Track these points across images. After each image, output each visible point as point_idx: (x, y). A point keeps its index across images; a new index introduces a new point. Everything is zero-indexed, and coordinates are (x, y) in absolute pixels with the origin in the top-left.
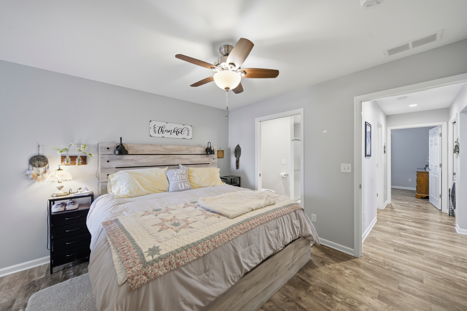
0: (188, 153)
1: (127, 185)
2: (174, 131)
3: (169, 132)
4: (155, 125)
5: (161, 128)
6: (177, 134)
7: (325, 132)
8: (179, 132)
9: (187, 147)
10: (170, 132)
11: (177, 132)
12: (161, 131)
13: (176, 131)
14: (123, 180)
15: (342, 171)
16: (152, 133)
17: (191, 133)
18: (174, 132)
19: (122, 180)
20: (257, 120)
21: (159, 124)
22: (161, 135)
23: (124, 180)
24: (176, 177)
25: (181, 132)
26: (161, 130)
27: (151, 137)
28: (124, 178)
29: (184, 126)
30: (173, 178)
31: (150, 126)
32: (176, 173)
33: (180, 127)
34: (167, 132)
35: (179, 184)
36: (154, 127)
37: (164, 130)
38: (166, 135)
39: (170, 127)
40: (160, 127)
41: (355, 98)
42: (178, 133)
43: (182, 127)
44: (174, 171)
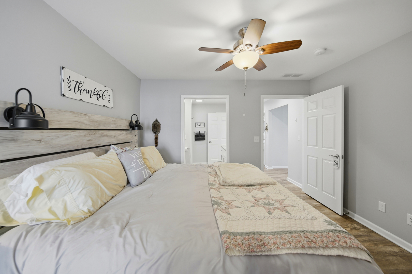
0: (115, 127)
1: (84, 191)
2: (94, 92)
3: (88, 92)
4: (70, 77)
5: (78, 84)
6: (97, 98)
7: (244, 115)
8: (100, 95)
9: (114, 119)
10: (90, 93)
11: (97, 95)
12: (79, 90)
13: (97, 93)
14: (72, 182)
15: (255, 141)
16: (65, 90)
17: (112, 99)
18: (94, 94)
19: (69, 182)
20: (182, 96)
21: (76, 77)
22: (78, 96)
23: (74, 182)
24: (136, 162)
25: (102, 96)
26: (78, 88)
27: (64, 98)
28: (73, 178)
29: (106, 89)
30: (134, 165)
31: (63, 77)
32: (134, 157)
33: (101, 88)
34: (86, 93)
35: (143, 171)
36: (69, 80)
37: (83, 88)
38: (85, 97)
39: (89, 85)
40: (77, 82)
41: (262, 96)
42: (99, 97)
43: (104, 89)
44: (131, 154)
